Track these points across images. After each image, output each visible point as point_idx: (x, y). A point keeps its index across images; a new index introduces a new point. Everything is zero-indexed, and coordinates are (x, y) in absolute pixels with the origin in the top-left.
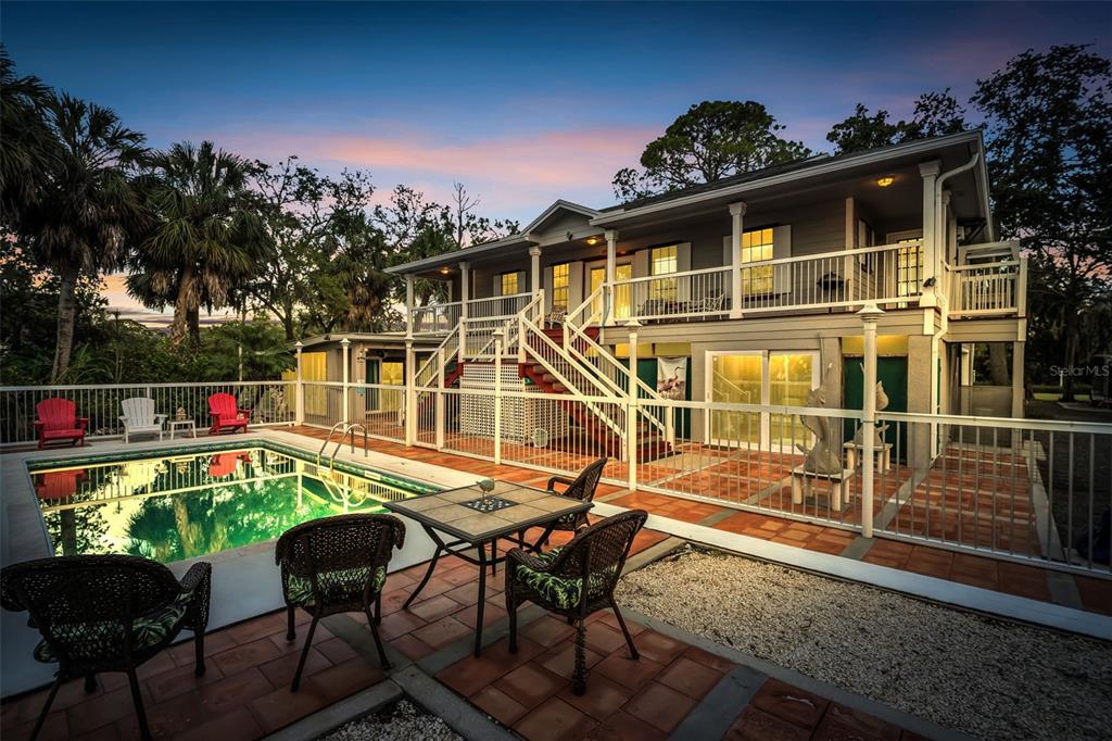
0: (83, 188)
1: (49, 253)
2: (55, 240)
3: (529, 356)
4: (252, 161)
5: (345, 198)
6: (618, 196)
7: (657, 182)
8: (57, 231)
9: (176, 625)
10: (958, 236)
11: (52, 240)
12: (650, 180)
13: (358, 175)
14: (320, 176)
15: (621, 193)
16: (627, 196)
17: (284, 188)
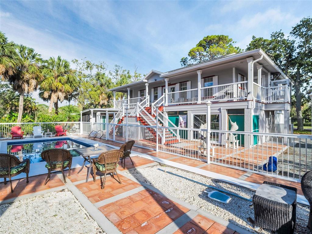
0: (26, 69)
1: (16, 87)
2: (18, 84)
3: (140, 115)
4: (74, 59)
5: (100, 69)
6: (182, 66)
7: (195, 61)
8: (19, 82)
9: (20, 171)
10: (271, 78)
11: (17, 84)
12: (192, 60)
13: (104, 62)
14: (92, 63)
15: (183, 64)
16: (185, 65)
17: (83, 67)
